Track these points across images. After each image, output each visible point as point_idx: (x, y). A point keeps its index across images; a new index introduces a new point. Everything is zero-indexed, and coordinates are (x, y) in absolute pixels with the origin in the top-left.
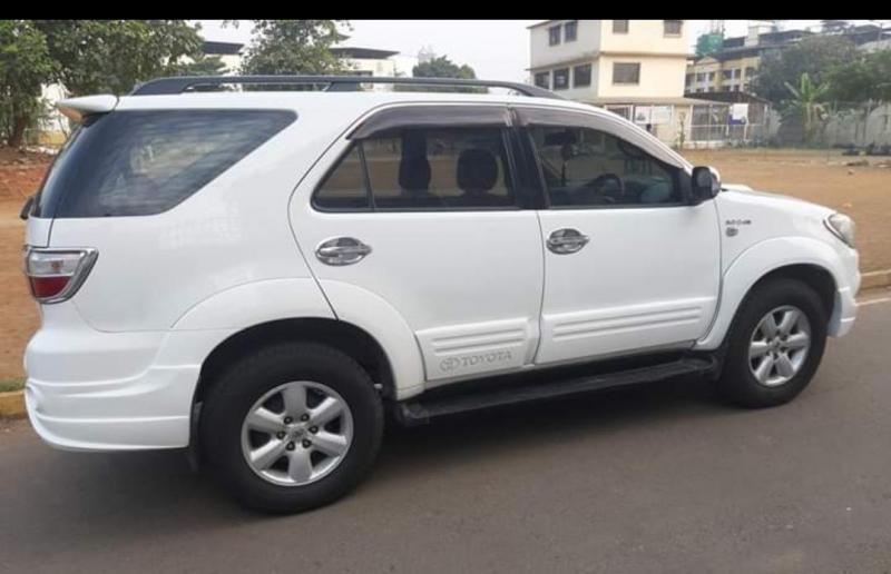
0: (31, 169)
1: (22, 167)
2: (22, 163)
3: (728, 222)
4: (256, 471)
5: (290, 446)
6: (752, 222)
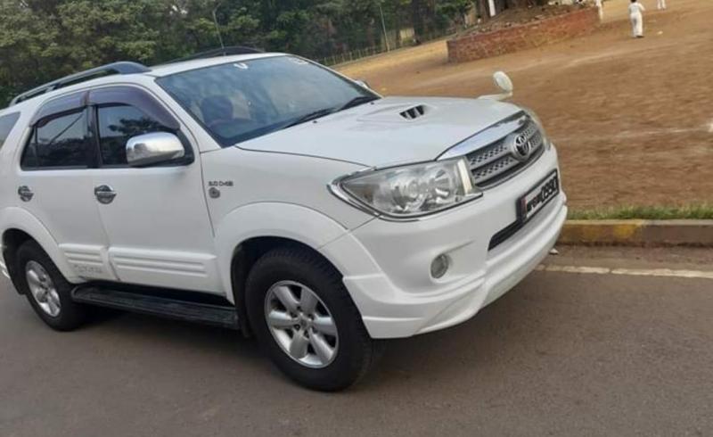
2: (537, 19)
3: (210, 184)
4: (38, 301)
5: (46, 293)
6: (234, 184)
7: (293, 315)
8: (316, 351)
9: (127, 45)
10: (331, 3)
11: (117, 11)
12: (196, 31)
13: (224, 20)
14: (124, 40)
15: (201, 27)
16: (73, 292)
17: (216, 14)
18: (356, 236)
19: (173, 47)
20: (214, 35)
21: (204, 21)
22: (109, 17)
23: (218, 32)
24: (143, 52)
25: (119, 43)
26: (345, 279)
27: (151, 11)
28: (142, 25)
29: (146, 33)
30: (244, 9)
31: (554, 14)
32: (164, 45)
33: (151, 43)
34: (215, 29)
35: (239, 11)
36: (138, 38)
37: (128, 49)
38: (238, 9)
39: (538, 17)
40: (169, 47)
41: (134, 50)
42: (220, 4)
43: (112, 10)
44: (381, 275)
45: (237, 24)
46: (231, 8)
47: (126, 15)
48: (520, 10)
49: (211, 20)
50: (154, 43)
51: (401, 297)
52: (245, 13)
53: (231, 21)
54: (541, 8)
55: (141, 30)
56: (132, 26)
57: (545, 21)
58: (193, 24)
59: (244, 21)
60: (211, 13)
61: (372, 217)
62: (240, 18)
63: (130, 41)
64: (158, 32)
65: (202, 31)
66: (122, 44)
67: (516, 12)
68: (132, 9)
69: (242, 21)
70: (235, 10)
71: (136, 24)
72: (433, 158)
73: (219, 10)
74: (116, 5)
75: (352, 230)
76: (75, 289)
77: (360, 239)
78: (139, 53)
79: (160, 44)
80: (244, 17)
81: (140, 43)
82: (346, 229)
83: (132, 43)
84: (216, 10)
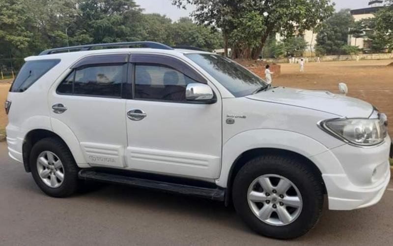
0: (256, 68)
1: (253, 67)
2: (253, 66)
4: (41, 178)
5: (51, 173)
6: (247, 117)
7: (267, 194)
8: (279, 217)
9: (12, 38)
10: (135, 37)
11: (9, 17)
12: (55, 37)
13: (71, 34)
14: (11, 34)
15: (58, 36)
16: (80, 173)
17: (68, 30)
18: (333, 153)
19: (39, 44)
20: (65, 42)
21: (60, 33)
22: (4, 20)
23: (68, 41)
24: (22, 43)
25: (7, 35)
26: (323, 175)
27: (30, 21)
28: (23, 28)
29: (25, 33)
30: (85, 31)
31: (261, 65)
32: (33, 42)
33: (27, 39)
34: (66, 38)
35: (82, 32)
36: (19, 35)
37: (13, 40)
38: (81, 30)
39: (253, 65)
40: (37, 43)
41: (17, 41)
42: (70, 26)
43: (7, 16)
44: (344, 175)
45: (80, 38)
46: (77, 29)
47: (15, 21)
48: (244, 60)
49: (65, 33)
50: (29, 39)
51: (352, 188)
52: (85, 33)
53: (75, 36)
54: (254, 61)
55: (22, 31)
56: (17, 27)
57: (257, 67)
58: (53, 33)
59: (84, 37)
60: (65, 30)
61: (344, 143)
62: (82, 35)
63: (15, 35)
64: (32, 34)
65: (58, 38)
66: (9, 36)
67: (242, 61)
68: (19, 18)
69: (82, 37)
70: (79, 30)
71: (19, 27)
72: (367, 117)
73: (70, 28)
74: (10, 14)
75: (331, 149)
76: (81, 170)
77: (335, 154)
78: (19, 43)
79: (32, 41)
80: (84, 35)
81: (21, 38)
82: (328, 148)
83: (15, 37)
84: (68, 28)
